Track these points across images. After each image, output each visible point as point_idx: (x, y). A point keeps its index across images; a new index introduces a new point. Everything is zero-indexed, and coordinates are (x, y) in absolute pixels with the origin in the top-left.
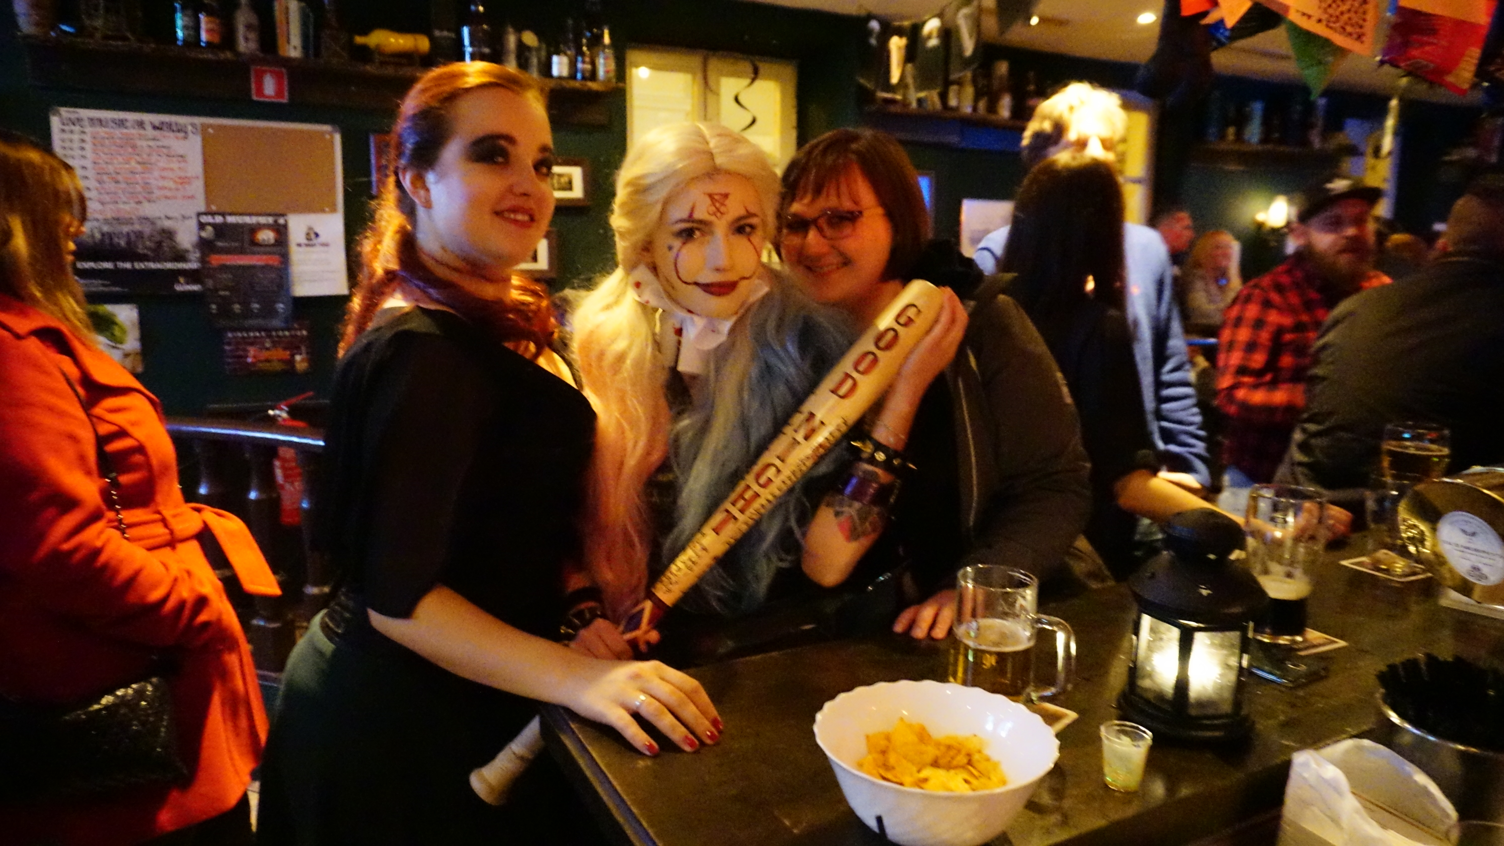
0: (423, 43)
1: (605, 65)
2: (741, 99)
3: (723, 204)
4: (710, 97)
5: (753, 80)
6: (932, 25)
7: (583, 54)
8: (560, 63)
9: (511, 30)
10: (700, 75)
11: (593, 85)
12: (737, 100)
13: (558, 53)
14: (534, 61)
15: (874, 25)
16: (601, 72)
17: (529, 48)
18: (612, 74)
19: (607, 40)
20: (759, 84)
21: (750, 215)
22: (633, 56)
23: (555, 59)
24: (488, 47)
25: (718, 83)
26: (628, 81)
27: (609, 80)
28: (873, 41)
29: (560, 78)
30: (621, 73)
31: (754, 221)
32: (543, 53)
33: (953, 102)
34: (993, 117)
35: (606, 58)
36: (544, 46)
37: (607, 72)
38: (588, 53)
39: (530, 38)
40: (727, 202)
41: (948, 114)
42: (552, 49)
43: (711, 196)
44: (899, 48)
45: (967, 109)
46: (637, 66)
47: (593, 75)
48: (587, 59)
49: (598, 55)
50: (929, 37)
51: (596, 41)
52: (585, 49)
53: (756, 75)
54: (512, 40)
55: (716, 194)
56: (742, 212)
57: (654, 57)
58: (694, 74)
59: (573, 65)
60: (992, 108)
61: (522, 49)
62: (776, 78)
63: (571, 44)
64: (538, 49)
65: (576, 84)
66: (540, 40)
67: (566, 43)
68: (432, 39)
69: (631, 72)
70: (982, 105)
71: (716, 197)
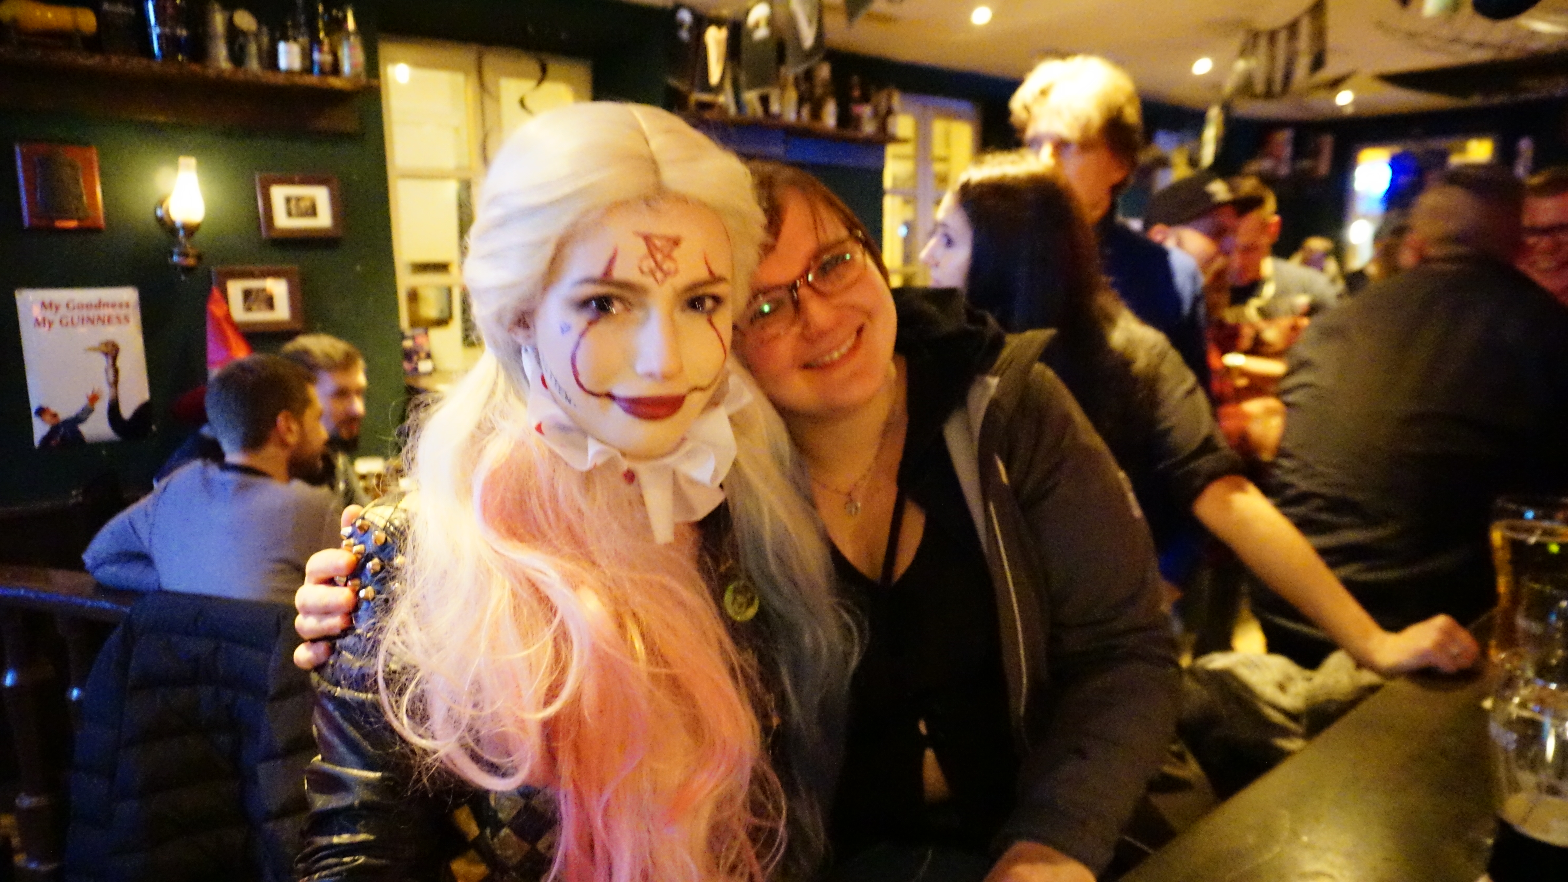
0: (87, 20)
1: (351, 57)
2: (528, 102)
3: (669, 257)
4: (488, 102)
5: (540, 81)
6: (759, 14)
7: (320, 43)
8: (288, 53)
9: (217, 6)
10: (474, 76)
11: (335, 82)
12: (522, 103)
13: (286, 39)
14: (253, 49)
15: (685, 16)
16: (346, 67)
17: (244, 34)
18: (361, 68)
19: (351, 24)
20: (548, 87)
21: (715, 279)
22: (386, 50)
23: (282, 47)
24: (187, 28)
25: (497, 85)
26: (382, 78)
27: (357, 76)
28: (684, 35)
29: (290, 72)
30: (373, 67)
31: (719, 289)
32: (265, 40)
33: (775, 108)
34: (817, 125)
35: (351, 48)
36: (265, 30)
37: (353, 66)
38: (326, 41)
39: (245, 20)
40: (676, 253)
41: (770, 121)
42: (278, 35)
43: (647, 239)
44: (718, 43)
45: (791, 116)
46: (394, 61)
47: (335, 69)
48: (326, 48)
49: (341, 44)
50: (757, 26)
51: (336, 26)
52: (322, 35)
53: (543, 75)
54: (219, 20)
55: (658, 237)
56: (703, 274)
57: (415, 51)
58: (467, 73)
59: (307, 55)
60: (816, 114)
61: (234, 34)
62: (567, 80)
63: (303, 29)
64: (257, 35)
65: (313, 80)
66: (260, 22)
67: (296, 26)
68: (100, 16)
69: (385, 71)
70: (805, 112)
71: (658, 243)
